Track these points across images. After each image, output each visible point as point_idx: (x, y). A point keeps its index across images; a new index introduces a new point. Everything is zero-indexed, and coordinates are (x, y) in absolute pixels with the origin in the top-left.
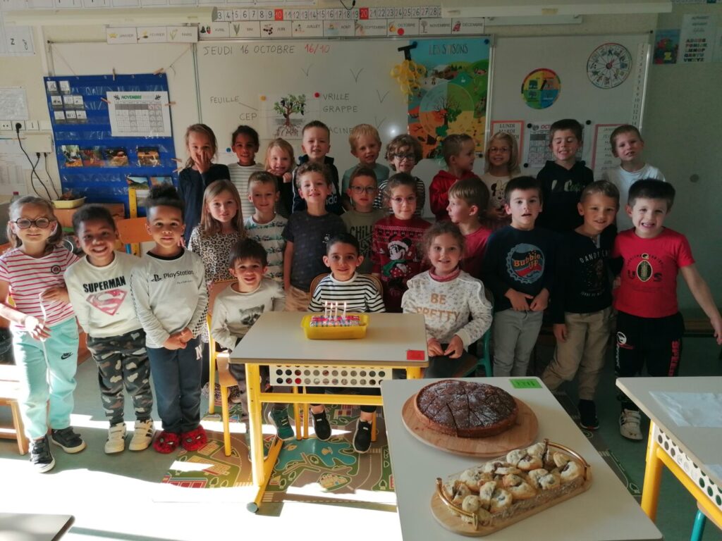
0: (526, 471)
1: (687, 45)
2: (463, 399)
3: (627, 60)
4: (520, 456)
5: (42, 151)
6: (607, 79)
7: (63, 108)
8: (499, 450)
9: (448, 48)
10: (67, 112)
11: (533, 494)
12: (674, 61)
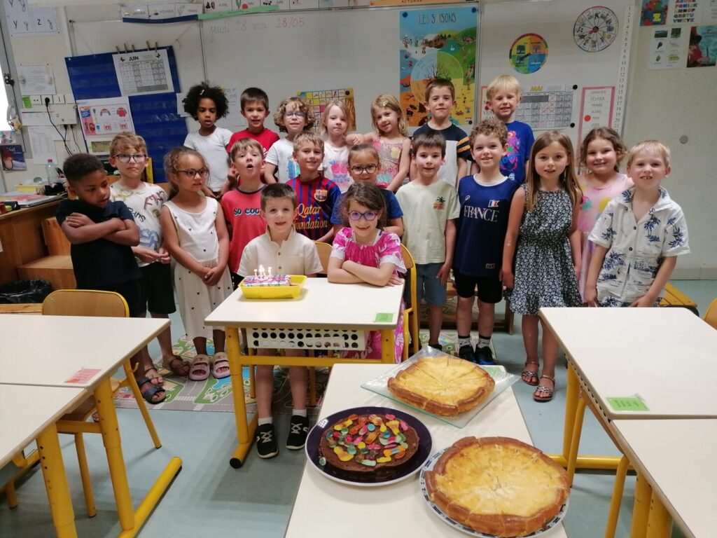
1: (677, 6)
3: (613, 23)
5: (67, 122)
6: (594, 42)
9: (437, 18)
12: (663, 22)
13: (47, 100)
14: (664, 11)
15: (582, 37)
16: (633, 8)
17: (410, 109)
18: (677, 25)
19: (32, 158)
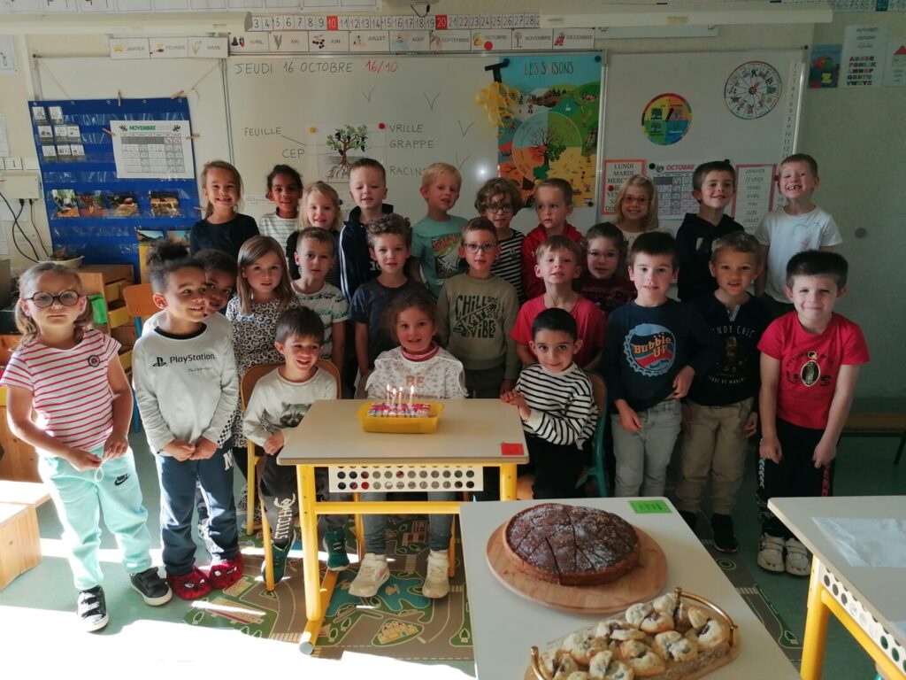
0: (653, 635)
1: (851, 64)
2: (568, 532)
3: (775, 84)
4: (644, 613)
5: (26, 197)
6: (751, 107)
7: (54, 141)
8: (616, 603)
9: (549, 66)
10: (59, 147)
11: (662, 669)
12: (834, 84)
14: (835, 72)
15: (735, 99)
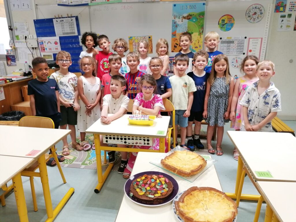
1: (290, 4)
3: (263, 11)
6: (254, 19)
9: (188, 7)
12: (284, 11)
13: (26, 37)
14: (285, 7)
15: (249, 16)
16: (271, 5)
17: (176, 45)
18: (290, 13)
19: (19, 61)
